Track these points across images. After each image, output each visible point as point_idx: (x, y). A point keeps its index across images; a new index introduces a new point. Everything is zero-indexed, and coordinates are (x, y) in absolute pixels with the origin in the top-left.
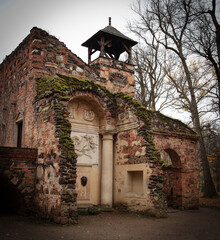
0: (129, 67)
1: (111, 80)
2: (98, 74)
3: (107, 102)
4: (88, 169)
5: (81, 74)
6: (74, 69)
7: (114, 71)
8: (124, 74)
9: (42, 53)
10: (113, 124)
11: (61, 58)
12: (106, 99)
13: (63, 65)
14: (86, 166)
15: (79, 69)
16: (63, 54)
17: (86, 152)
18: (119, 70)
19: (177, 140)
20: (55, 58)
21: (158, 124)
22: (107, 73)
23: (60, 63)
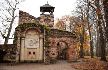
0: (51, 16)
1: (44, 21)
2: (40, 20)
3: (40, 28)
4: (35, 49)
5: (34, 21)
6: (31, 20)
7: (45, 18)
8: (49, 18)
9: (21, 17)
10: (42, 35)
11: (27, 17)
12: (39, 27)
13: (28, 19)
14: (35, 48)
15: (33, 20)
16: (28, 16)
17: (35, 44)
18: (48, 17)
19: (66, 38)
20: (25, 18)
21: (57, 33)
22: (43, 19)
23: (27, 19)
